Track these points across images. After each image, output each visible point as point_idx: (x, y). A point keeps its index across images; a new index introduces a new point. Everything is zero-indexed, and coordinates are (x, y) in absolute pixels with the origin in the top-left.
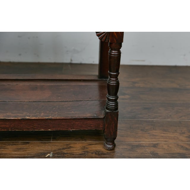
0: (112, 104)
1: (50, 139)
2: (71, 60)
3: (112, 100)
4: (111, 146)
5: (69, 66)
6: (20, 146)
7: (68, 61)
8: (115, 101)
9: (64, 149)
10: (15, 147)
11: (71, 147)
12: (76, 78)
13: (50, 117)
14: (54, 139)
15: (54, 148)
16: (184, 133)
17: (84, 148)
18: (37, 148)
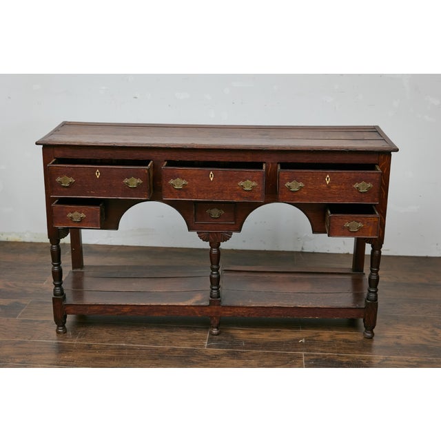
0: (372, 295)
1: (299, 328)
2: (303, 249)
3: (373, 292)
4: (369, 335)
5: (301, 255)
6: (273, 333)
7: (299, 250)
8: (375, 293)
9: (314, 337)
10: (269, 334)
11: (319, 335)
12: (327, 271)
13: (318, 306)
14: (303, 328)
15: (305, 336)
16: (428, 328)
17: (331, 337)
18: (290, 335)
